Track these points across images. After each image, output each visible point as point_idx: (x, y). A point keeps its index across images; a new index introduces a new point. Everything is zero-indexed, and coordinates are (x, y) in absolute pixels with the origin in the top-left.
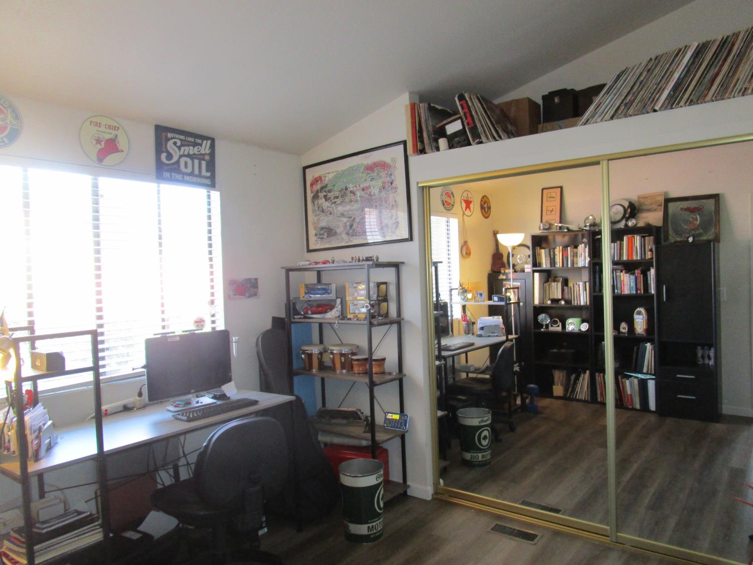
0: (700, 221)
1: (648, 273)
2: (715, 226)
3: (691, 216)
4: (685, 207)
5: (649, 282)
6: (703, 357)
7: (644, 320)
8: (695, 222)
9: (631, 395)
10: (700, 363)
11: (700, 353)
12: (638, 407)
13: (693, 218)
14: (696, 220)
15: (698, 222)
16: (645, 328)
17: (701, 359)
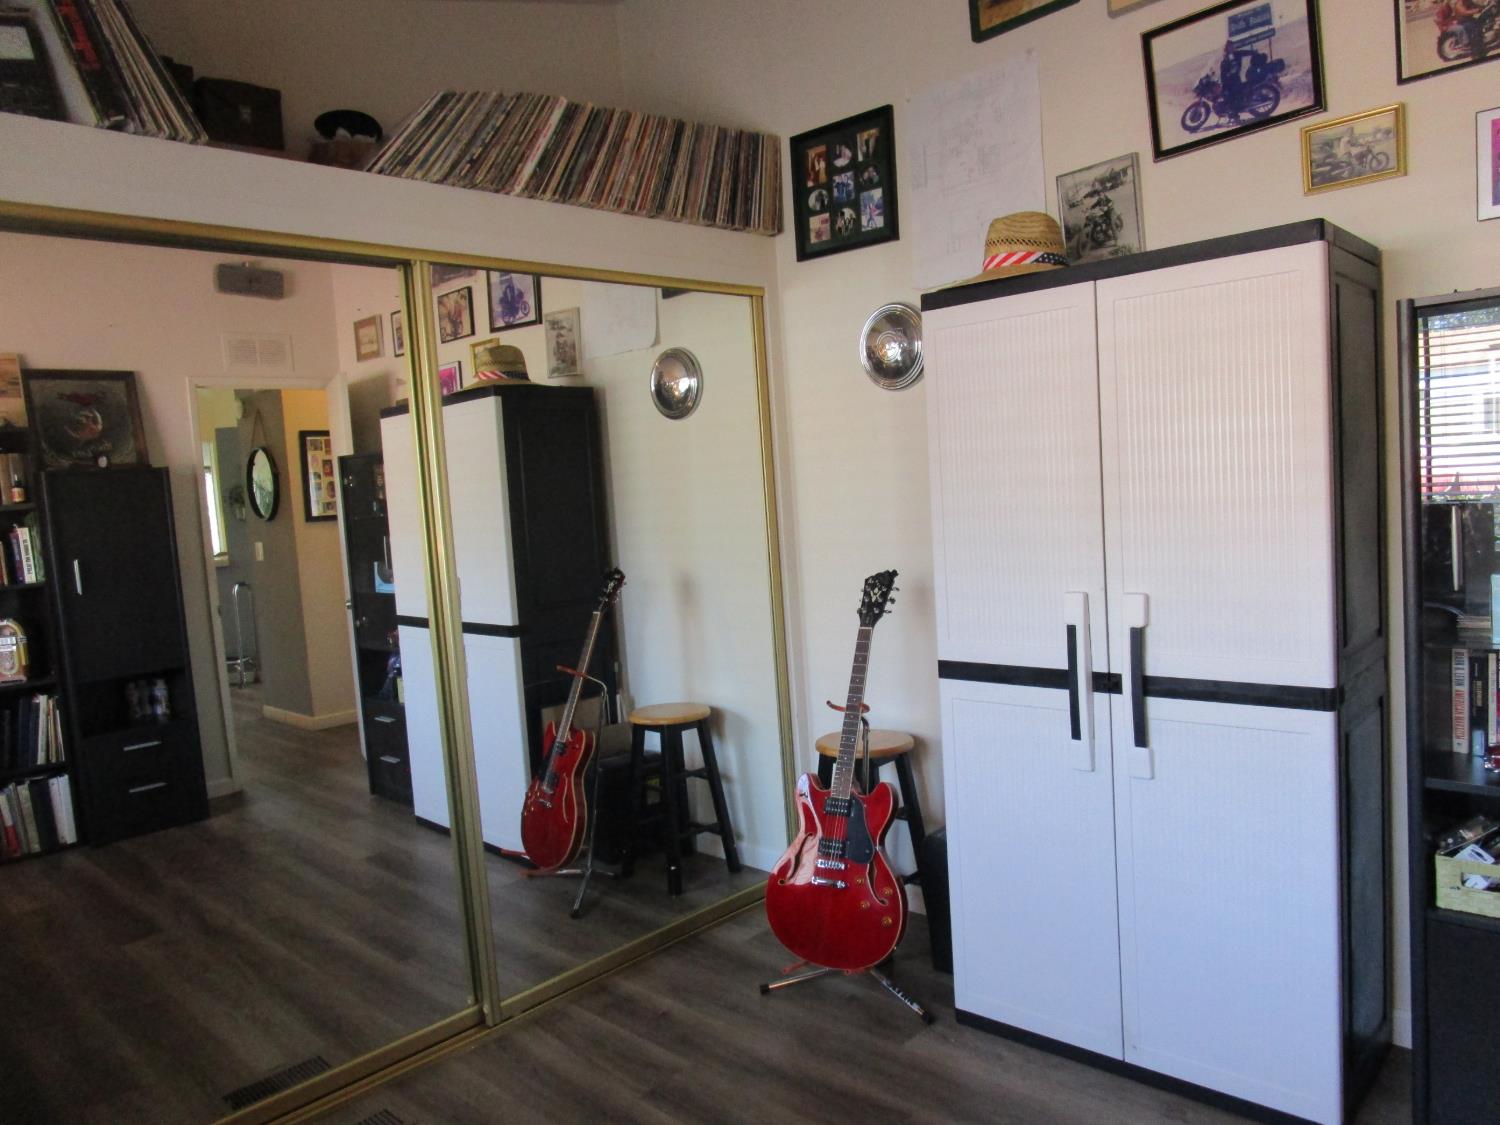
0: (103, 424)
1: (12, 535)
2: (136, 437)
3: (83, 413)
4: (68, 393)
5: (17, 558)
6: (141, 702)
7: (22, 647)
8: (93, 427)
9: (14, 826)
10: (137, 716)
11: (134, 696)
12: (36, 847)
13: (87, 417)
14: (95, 421)
15: (100, 427)
16: (24, 663)
17: (138, 709)
